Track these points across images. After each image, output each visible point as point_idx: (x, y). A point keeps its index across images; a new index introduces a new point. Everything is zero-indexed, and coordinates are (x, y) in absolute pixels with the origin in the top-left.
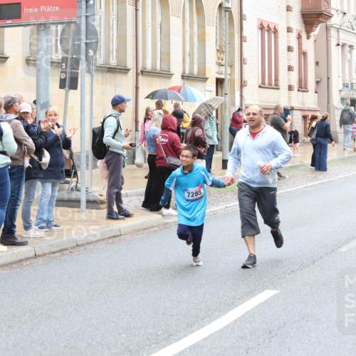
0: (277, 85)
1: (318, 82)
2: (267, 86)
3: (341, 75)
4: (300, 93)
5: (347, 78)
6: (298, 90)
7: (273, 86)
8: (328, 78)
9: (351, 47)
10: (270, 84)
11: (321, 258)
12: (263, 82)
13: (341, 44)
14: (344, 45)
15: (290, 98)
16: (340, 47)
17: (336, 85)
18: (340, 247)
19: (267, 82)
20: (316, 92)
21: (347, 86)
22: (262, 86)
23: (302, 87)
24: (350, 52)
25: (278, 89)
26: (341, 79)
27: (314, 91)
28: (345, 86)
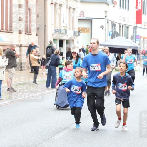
0: (11, 30)
1: (38, 29)
2: (4, 30)
3: (53, 24)
4: (26, 35)
5: (58, 25)
6: (25, 34)
7: (9, 31)
8: (45, 26)
9: (60, 5)
10: (7, 29)
11: (41, 143)
12: (2, 28)
13: (54, 3)
14: (56, 4)
15: (19, 39)
16: (53, 5)
17: (50, 30)
18: (53, 136)
19: (4, 28)
20: (37, 35)
21: (57, 31)
22: (2, 30)
23: (28, 32)
24: (60, 9)
25: (12, 33)
26: (53, 26)
27: (36, 34)
28: (56, 31)
